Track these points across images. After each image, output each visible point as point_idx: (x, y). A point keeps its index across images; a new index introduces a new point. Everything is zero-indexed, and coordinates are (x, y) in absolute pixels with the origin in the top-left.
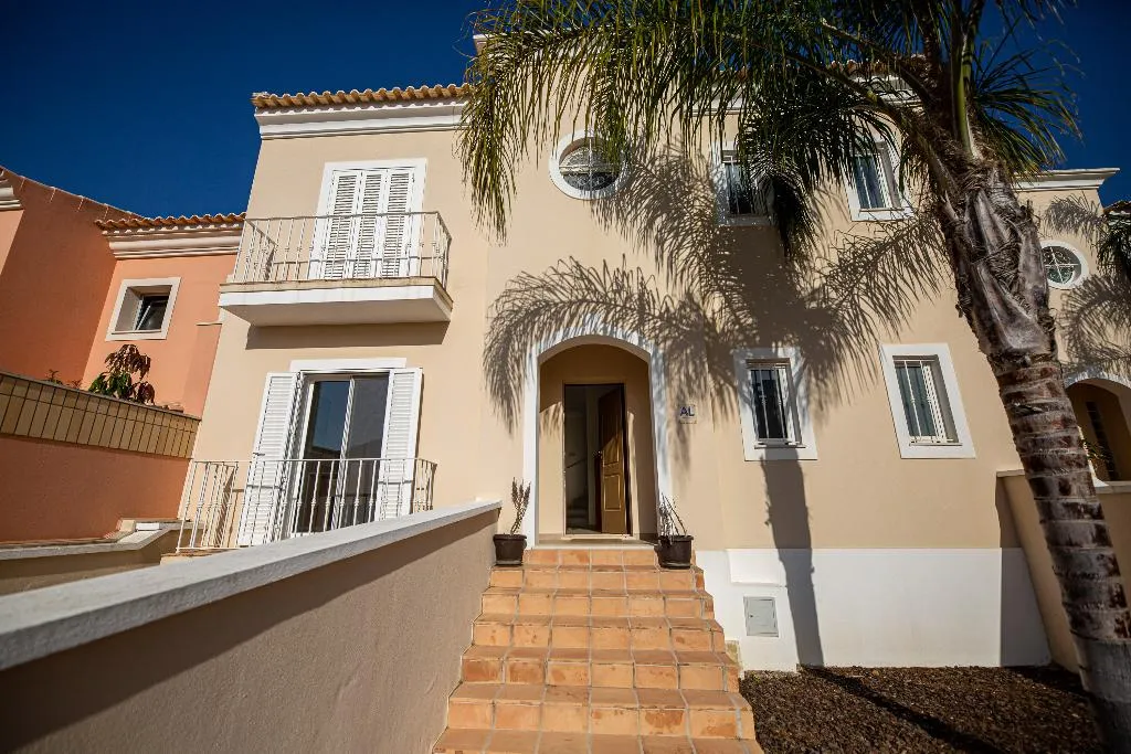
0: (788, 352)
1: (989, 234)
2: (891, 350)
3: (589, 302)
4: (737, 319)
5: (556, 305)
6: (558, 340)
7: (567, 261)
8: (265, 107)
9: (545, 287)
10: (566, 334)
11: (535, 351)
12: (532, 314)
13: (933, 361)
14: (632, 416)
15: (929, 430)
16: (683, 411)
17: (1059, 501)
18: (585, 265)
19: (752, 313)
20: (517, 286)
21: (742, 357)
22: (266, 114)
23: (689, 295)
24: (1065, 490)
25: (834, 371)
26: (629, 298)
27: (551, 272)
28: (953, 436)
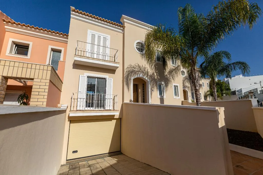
0: (163, 83)
1: (196, 77)
2: (174, 84)
3: (140, 72)
4: (158, 77)
5: (135, 71)
6: (136, 77)
7: (137, 64)
8: (74, 11)
9: (133, 67)
10: (137, 76)
11: (132, 78)
12: (132, 72)
13: (177, 86)
14: (140, 90)
15: (176, 95)
16: (152, 90)
17: (198, 103)
18: (140, 65)
19: (160, 77)
20: (129, 66)
21: (158, 83)
22: (74, 13)
23: (153, 73)
24: (199, 102)
25: (168, 87)
26: (146, 72)
27: (134, 65)
28: (178, 96)
